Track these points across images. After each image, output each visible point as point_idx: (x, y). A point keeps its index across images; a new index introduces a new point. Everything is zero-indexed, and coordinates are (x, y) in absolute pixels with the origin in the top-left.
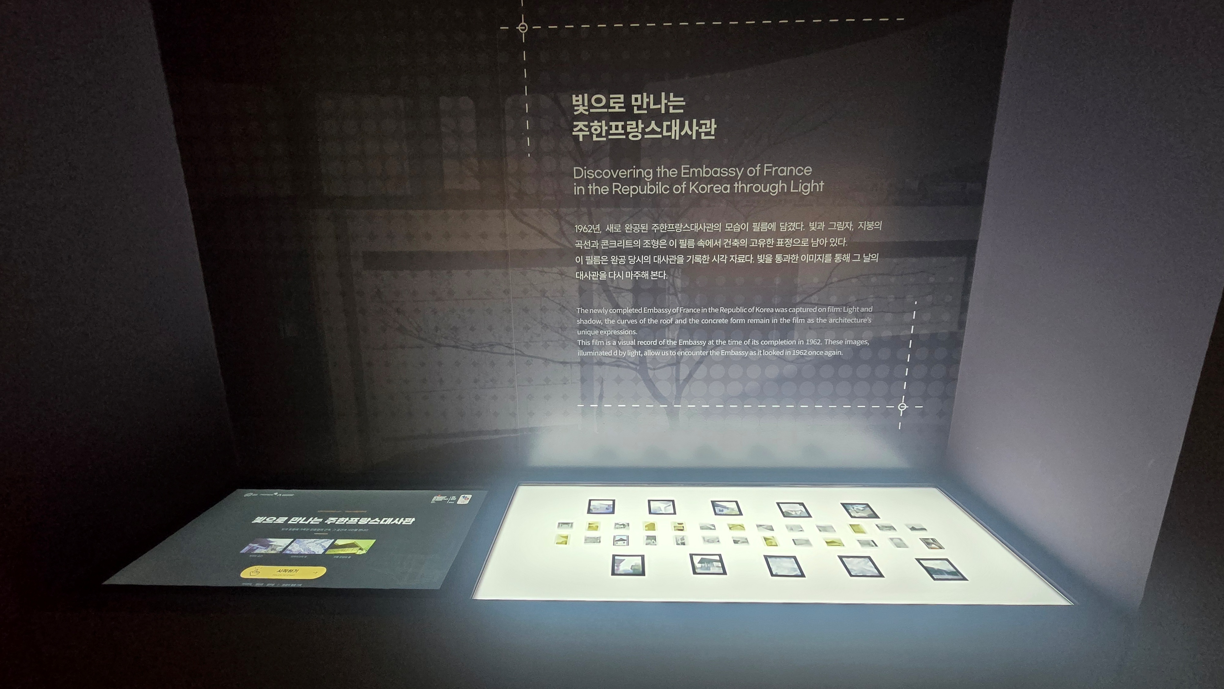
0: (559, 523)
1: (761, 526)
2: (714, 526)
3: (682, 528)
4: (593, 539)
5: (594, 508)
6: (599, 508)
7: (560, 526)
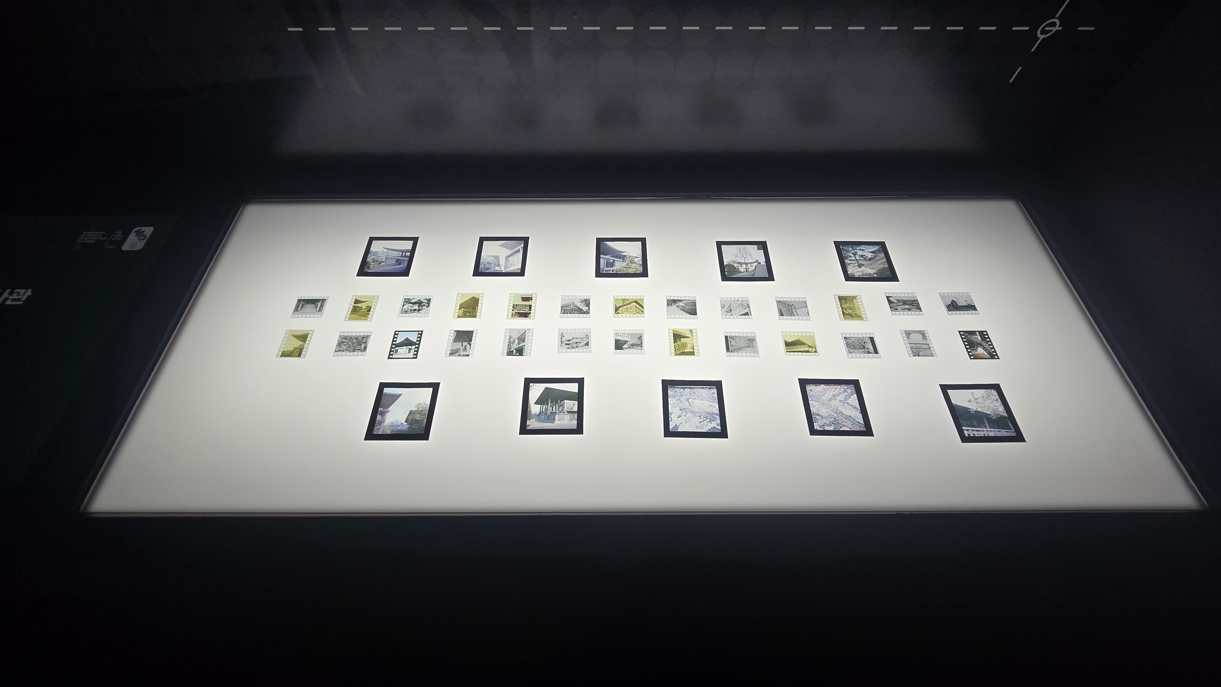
0: (299, 301)
1: (675, 301)
2: (588, 305)
3: (527, 311)
4: (354, 341)
5: (373, 262)
6: (384, 260)
7: (299, 309)
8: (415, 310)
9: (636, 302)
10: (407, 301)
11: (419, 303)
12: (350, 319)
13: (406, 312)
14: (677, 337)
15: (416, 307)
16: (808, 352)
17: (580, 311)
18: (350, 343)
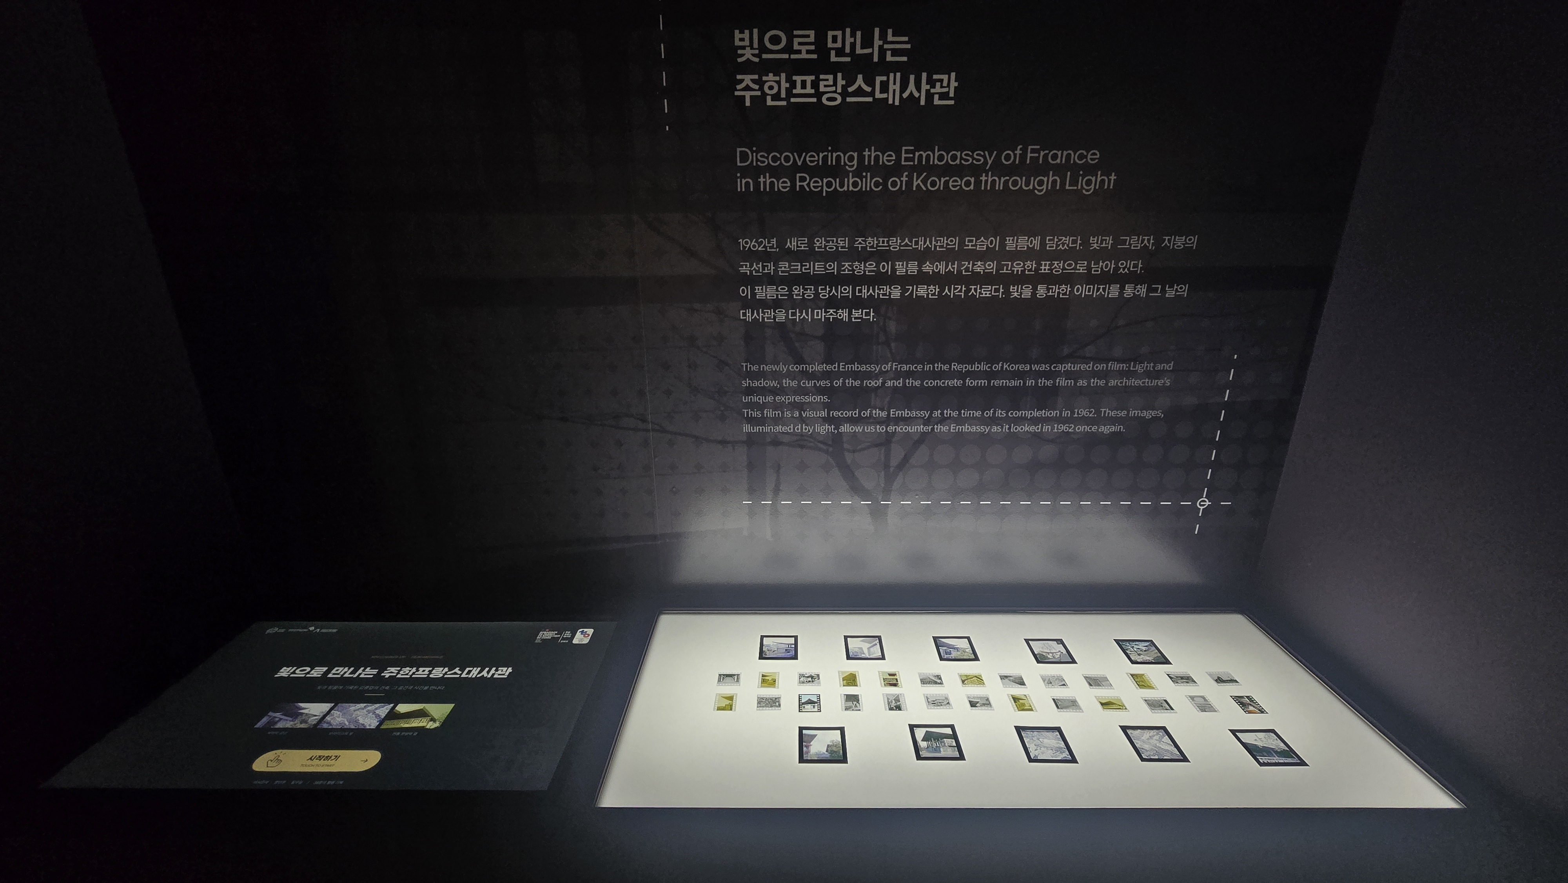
0: (720, 675)
1: (1006, 677)
2: (940, 679)
3: (895, 682)
4: (770, 700)
5: (768, 651)
6: (776, 650)
7: (722, 680)
8: (810, 681)
9: (976, 677)
10: (801, 676)
11: (812, 677)
12: (761, 687)
13: (803, 683)
14: (1015, 699)
15: (810, 679)
16: (1120, 709)
17: (936, 683)
18: (767, 702)
